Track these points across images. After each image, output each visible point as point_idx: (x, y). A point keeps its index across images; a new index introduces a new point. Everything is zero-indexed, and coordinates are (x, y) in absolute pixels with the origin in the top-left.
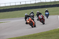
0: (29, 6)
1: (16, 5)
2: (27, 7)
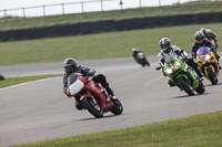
1: (103, 13)
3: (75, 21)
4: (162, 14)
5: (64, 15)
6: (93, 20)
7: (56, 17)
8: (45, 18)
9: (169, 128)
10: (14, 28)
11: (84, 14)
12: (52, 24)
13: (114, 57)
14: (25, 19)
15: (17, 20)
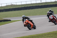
0: (49, 4)
1: (36, 3)
2: (47, 5)
3: (29, 6)
4: (51, 4)
5: (26, 4)
6: (34, 5)
9: (53, 33)
10: (14, 8)
11: (31, 4)
12: (23, 7)
14: (16, 5)
15: (14, 5)
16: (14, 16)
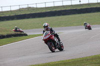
6: (67, 9)
7: (51, 7)
8: (46, 8)
11: (63, 6)
12: (49, 11)
13: (77, 26)
14: (37, 9)
15: (33, 9)
16: (32, 28)
